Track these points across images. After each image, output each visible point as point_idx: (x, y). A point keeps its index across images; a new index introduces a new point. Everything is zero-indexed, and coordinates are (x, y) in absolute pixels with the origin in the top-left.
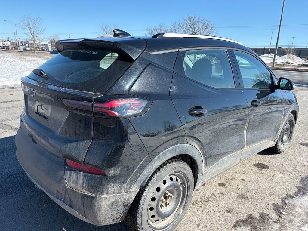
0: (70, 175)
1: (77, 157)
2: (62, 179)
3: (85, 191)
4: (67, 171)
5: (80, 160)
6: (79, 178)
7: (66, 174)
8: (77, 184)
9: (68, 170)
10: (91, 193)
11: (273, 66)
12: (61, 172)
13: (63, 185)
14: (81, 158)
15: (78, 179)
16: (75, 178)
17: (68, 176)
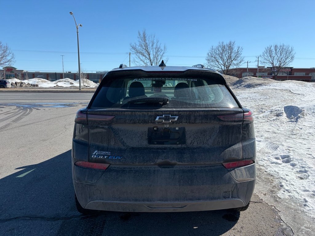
0: (235, 173)
1: (237, 157)
2: (230, 179)
3: (249, 179)
4: (231, 172)
5: (240, 158)
6: (242, 171)
7: (232, 174)
8: (243, 176)
9: (232, 170)
10: (252, 178)
11: (80, 89)
12: (226, 175)
13: (234, 183)
14: (240, 157)
15: (242, 173)
16: (240, 173)
17: (234, 174)
